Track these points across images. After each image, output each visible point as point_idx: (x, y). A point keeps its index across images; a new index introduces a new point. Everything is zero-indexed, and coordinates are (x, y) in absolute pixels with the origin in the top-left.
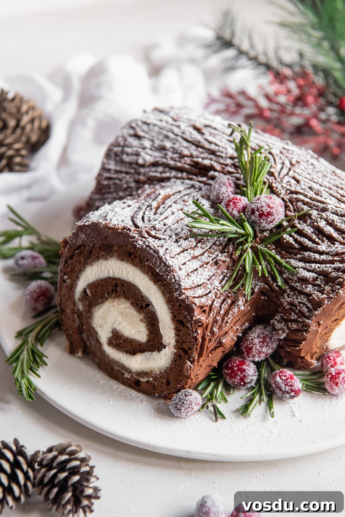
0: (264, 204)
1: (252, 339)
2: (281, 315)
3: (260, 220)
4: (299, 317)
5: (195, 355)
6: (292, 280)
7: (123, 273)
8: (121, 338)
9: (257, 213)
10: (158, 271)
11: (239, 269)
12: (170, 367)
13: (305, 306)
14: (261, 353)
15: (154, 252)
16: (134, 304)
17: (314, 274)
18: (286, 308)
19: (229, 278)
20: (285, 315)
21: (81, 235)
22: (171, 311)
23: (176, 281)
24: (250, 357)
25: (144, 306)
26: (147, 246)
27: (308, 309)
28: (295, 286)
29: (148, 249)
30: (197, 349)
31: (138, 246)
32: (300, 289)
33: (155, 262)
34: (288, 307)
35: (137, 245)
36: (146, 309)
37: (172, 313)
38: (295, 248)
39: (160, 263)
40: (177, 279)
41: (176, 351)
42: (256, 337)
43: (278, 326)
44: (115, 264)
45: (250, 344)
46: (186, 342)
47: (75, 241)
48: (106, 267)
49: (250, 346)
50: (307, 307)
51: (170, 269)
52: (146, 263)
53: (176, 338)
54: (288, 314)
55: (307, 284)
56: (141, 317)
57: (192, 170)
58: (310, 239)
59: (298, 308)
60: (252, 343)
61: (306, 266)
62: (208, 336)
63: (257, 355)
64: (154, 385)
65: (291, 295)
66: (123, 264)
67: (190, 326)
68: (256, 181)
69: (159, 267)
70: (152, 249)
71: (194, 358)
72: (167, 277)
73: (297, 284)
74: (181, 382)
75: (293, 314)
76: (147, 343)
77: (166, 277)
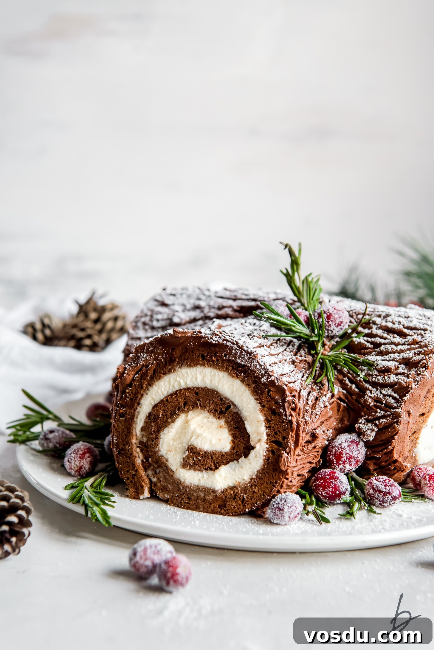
0: (329, 307)
1: (340, 444)
2: (365, 417)
3: (328, 322)
4: (386, 412)
5: (291, 444)
6: (372, 375)
7: (196, 380)
8: (199, 454)
9: (325, 316)
10: (239, 361)
11: (316, 369)
12: (262, 469)
13: (391, 398)
14: (352, 458)
15: (233, 343)
16: (211, 411)
17: (395, 362)
18: (371, 405)
19: (309, 375)
20: (369, 416)
21: (141, 356)
22: (258, 402)
23: (261, 367)
24: (341, 464)
25: (224, 409)
26: (224, 340)
27: (394, 400)
28: (377, 380)
29: (225, 342)
30: (292, 436)
31: (214, 342)
32: (382, 381)
33: (235, 354)
34: (372, 404)
35: (212, 341)
36: (227, 412)
37: (260, 403)
38: (368, 348)
39: (241, 352)
40: (262, 364)
41: (268, 446)
42: (344, 441)
43: (364, 427)
44: (187, 373)
45: (339, 449)
46: (279, 431)
47: (134, 364)
48: (176, 380)
49: (339, 451)
50: (394, 398)
51: (254, 355)
52: (225, 358)
53: (267, 431)
54: (373, 413)
55: (389, 375)
56: (222, 422)
57: (236, 315)
58: (382, 337)
59: (384, 402)
60: (341, 447)
61: (384, 357)
62: (301, 421)
63: (347, 461)
64: (244, 499)
65: (374, 391)
66: (196, 370)
67: (282, 411)
68: (312, 299)
69: (240, 357)
70: (229, 341)
71: (290, 448)
72: (251, 365)
73: (379, 377)
74: (276, 483)
75: (379, 410)
76: (231, 452)
77: (249, 365)
